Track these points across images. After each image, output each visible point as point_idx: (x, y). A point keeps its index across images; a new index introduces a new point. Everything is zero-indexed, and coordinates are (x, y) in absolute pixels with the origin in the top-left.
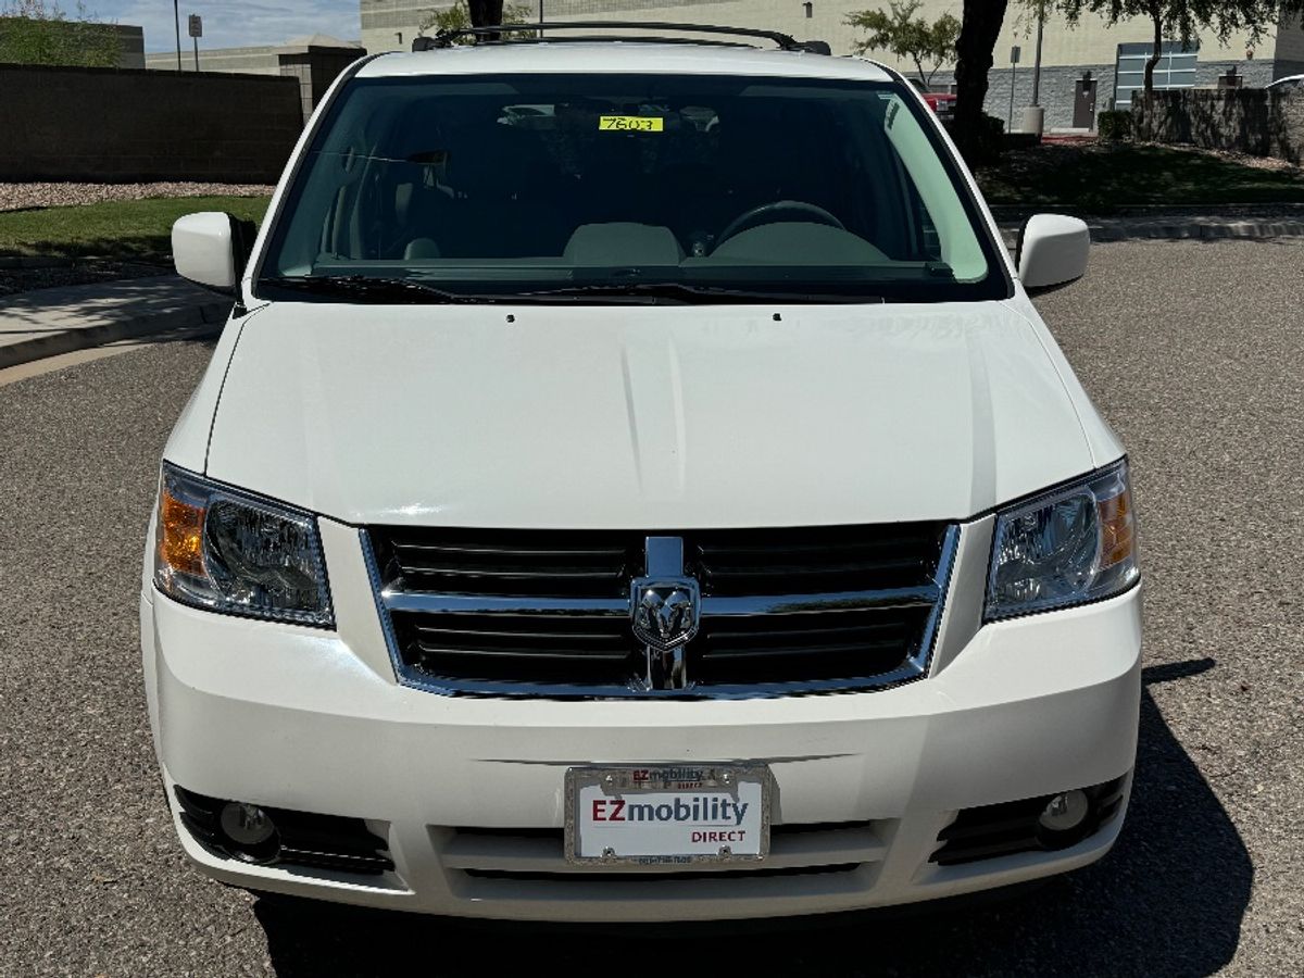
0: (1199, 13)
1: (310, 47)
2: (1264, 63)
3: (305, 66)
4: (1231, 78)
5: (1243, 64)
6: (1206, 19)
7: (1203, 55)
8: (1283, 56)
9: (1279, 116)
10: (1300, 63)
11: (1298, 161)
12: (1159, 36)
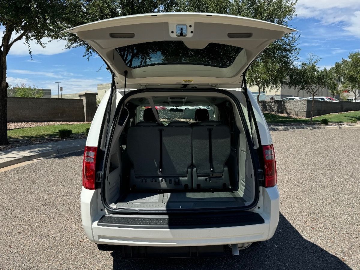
0: (267, 85)
1: (85, 93)
2: (278, 95)
3: (84, 97)
4: (272, 98)
6: (268, 87)
7: (266, 94)
8: (282, 94)
9: (285, 106)
10: (286, 95)
11: (290, 115)
12: (260, 90)
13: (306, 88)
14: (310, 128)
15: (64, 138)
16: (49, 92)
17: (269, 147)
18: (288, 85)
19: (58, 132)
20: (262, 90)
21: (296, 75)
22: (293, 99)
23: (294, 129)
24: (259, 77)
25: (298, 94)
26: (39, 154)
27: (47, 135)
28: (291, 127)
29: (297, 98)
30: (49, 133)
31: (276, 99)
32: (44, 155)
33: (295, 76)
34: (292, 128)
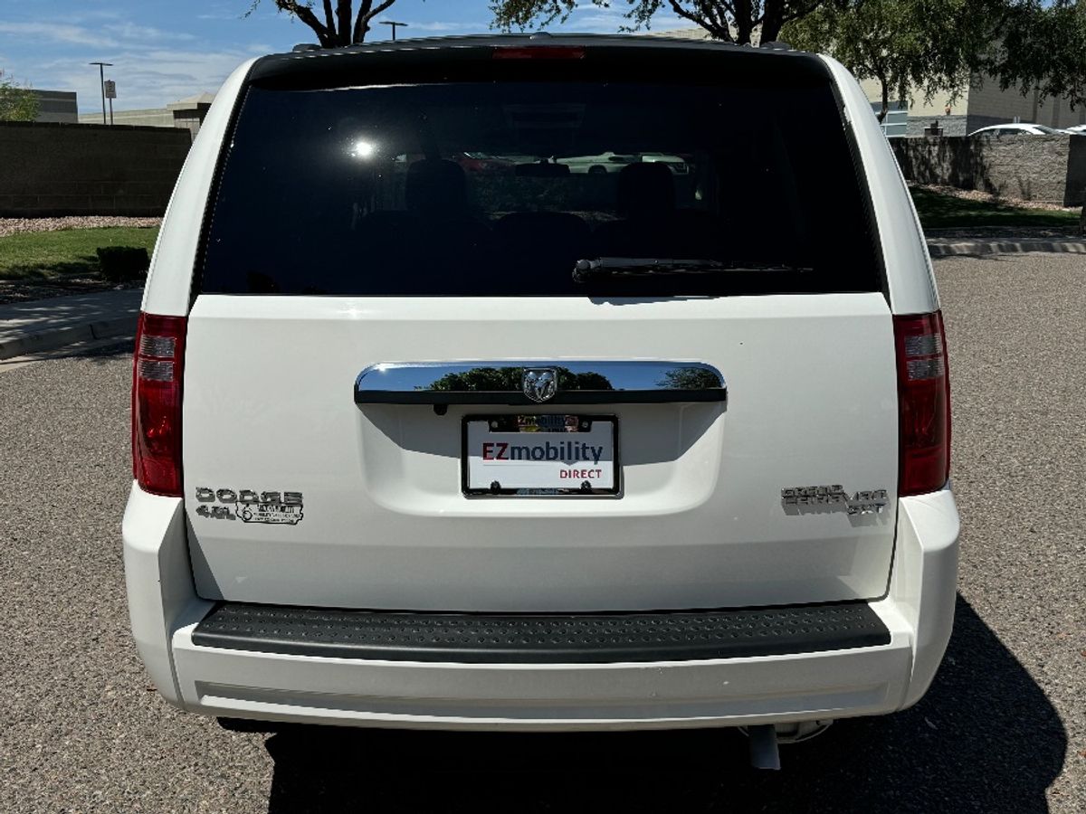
0: (915, 77)
1: (199, 104)
2: (958, 118)
3: (195, 120)
4: (934, 130)
5: (943, 118)
6: (919, 81)
7: (911, 113)
8: (974, 114)
9: (982, 159)
10: (988, 118)
11: (998, 194)
12: (885, 94)
13: (1070, 87)
14: (1075, 246)
15: (116, 281)
16: (68, 102)
17: (925, 322)
18: (999, 76)
19: (96, 255)
20: (896, 96)
21: (1033, 34)
22: (1015, 131)
23: (1015, 250)
24: (885, 43)
25: (1035, 112)
26: (21, 342)
27: (53, 268)
28: (1003, 244)
29: (1030, 128)
30: (63, 259)
31: (948, 133)
32: (36, 344)
33: (1029, 40)
34: (1005, 248)
